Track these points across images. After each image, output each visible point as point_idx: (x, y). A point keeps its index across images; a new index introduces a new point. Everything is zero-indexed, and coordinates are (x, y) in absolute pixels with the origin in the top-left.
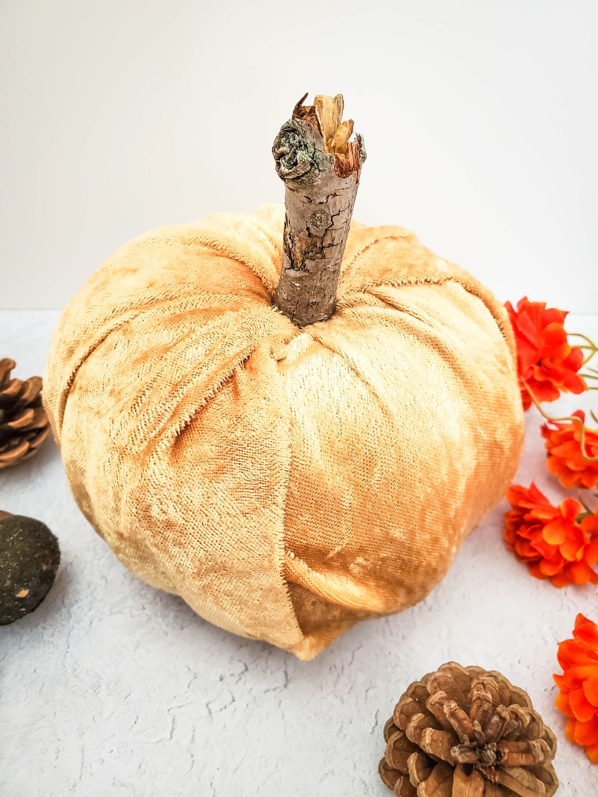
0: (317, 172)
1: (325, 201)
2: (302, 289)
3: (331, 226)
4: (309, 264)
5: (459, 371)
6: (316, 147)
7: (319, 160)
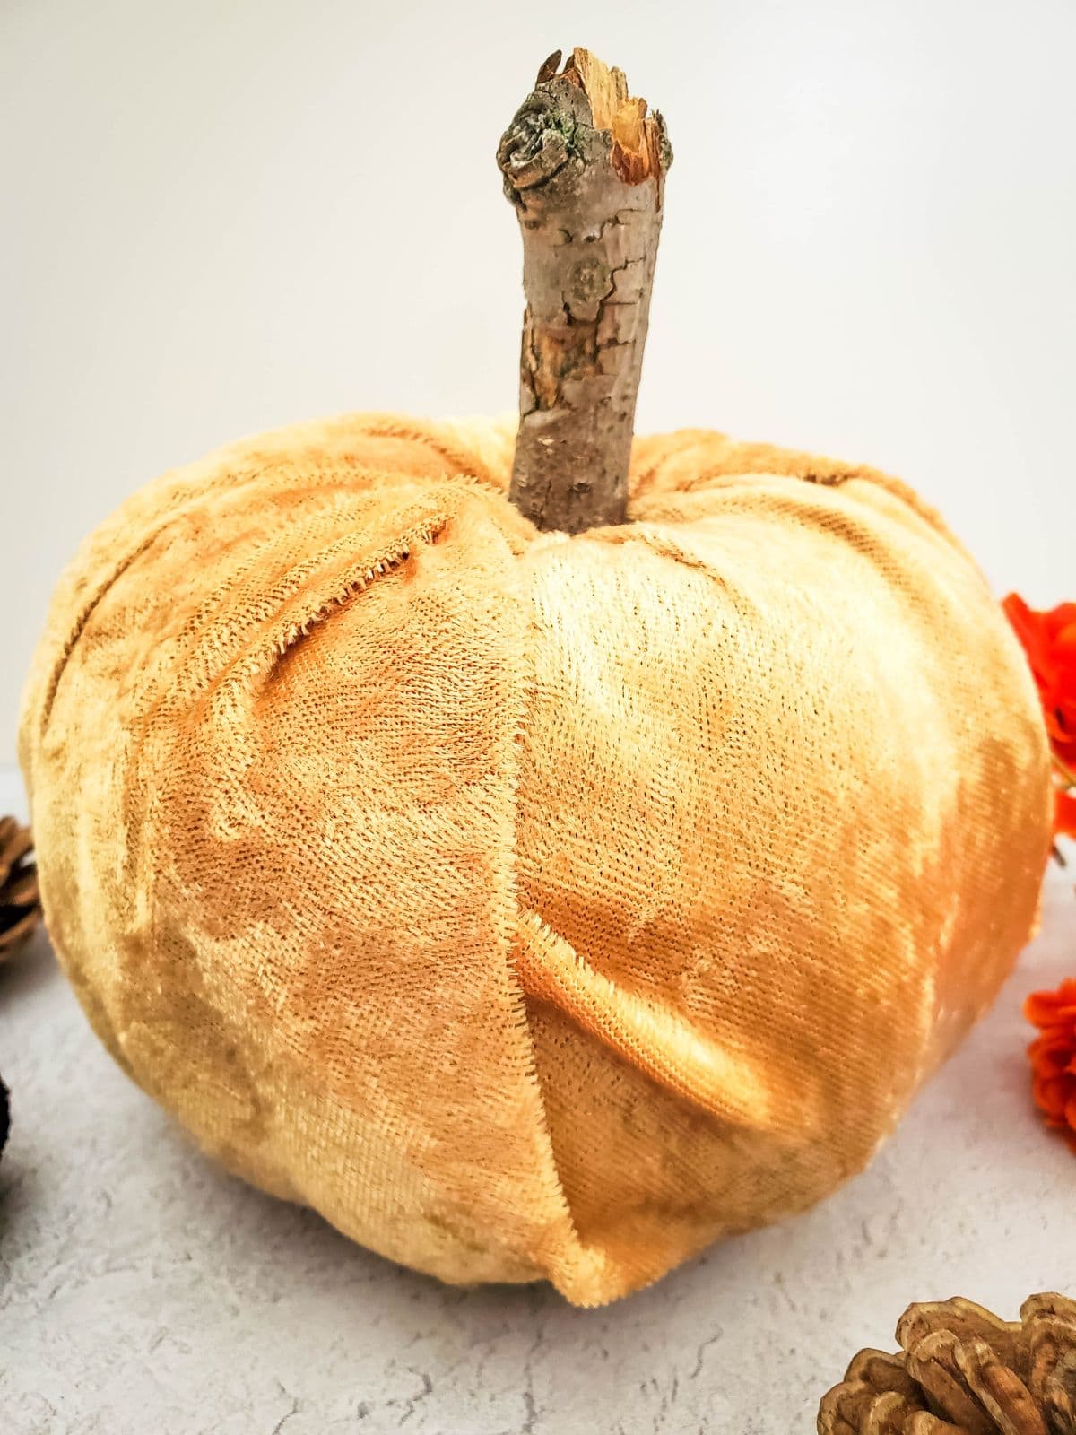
0: (580, 163)
1: (597, 235)
2: (556, 450)
3: (612, 292)
4: (570, 389)
6: (578, 120)
7: (582, 142)
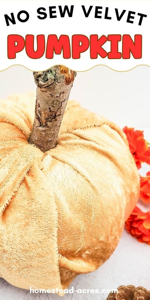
0: (57, 83)
1: (59, 96)
2: (45, 135)
3: (61, 106)
4: (49, 124)
5: (118, 165)
6: (56, 71)
7: (58, 78)
